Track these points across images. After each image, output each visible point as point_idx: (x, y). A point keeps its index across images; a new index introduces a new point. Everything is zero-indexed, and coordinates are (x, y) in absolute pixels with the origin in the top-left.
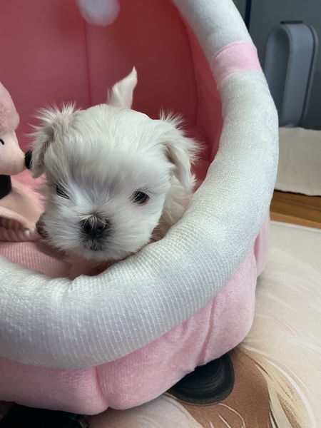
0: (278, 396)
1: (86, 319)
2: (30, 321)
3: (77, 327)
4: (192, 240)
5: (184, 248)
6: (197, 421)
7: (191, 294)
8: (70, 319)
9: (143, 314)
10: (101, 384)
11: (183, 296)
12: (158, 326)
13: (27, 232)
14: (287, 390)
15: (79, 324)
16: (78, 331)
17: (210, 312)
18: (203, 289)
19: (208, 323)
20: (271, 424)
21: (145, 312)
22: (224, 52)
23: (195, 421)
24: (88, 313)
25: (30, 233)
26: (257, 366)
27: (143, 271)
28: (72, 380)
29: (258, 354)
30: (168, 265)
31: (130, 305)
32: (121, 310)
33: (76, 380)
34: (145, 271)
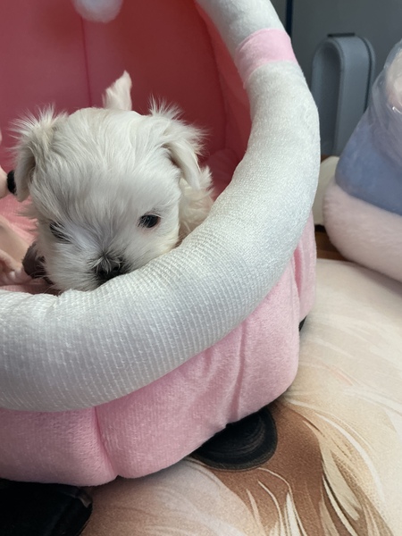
0: (333, 455)
1: (76, 338)
2: (5, 344)
3: (65, 349)
4: (211, 246)
5: (201, 255)
6: (231, 489)
7: (211, 309)
8: (57, 339)
9: (151, 333)
10: (104, 436)
11: (201, 313)
12: (170, 350)
13: (13, 274)
14: (345, 448)
15: (68, 345)
16: (66, 354)
17: (239, 344)
18: (226, 305)
19: (238, 358)
20: (324, 489)
21: (153, 330)
22: (250, 42)
23: (228, 490)
24: (79, 331)
25: (16, 274)
26: (305, 422)
27: (149, 281)
28: (65, 430)
29: (307, 408)
30: (180, 274)
31: (132, 321)
32: (121, 326)
33: (70, 431)
34: (152, 281)
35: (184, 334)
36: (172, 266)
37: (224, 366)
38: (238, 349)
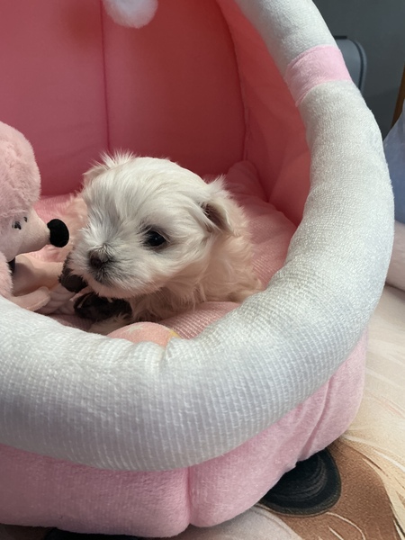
0: (400, 498)
1: (195, 397)
2: (117, 404)
3: (183, 409)
4: (316, 287)
5: (307, 297)
7: (323, 358)
8: (175, 398)
15: (186, 405)
24: (197, 388)
26: (365, 460)
31: (250, 375)
32: (239, 382)
33: (161, 487)
34: (262, 329)
35: (297, 386)
36: (280, 311)
37: (312, 410)
38: (326, 391)
